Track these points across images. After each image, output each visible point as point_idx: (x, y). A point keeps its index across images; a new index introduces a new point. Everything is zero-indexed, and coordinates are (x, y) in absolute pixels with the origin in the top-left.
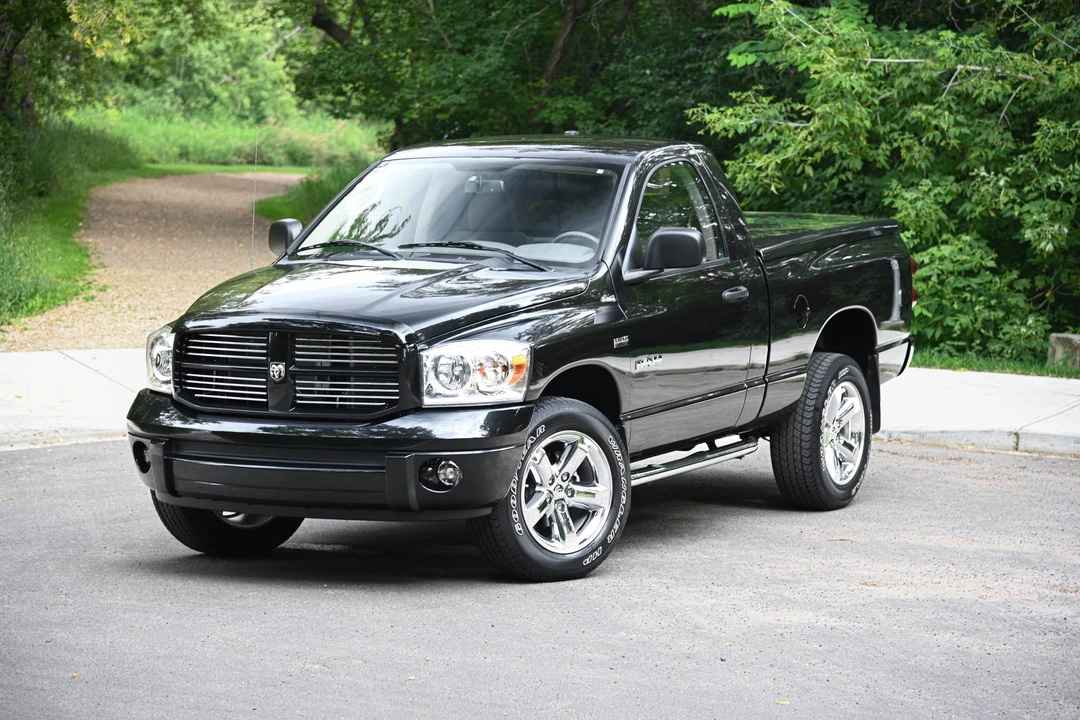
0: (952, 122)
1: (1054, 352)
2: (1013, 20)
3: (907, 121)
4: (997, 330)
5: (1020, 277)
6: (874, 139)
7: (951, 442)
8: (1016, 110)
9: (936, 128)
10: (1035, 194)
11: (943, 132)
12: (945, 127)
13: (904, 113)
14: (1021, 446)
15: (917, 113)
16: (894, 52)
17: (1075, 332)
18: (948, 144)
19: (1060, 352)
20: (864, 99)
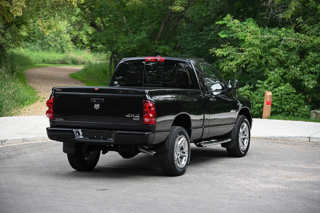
0: (283, 53)
1: (312, 115)
2: (300, 25)
3: (270, 53)
4: (297, 109)
5: (302, 95)
6: (261, 57)
7: (291, 140)
8: (300, 50)
9: (279, 54)
10: (307, 73)
11: (280, 56)
12: (281, 54)
13: (269, 50)
14: (311, 141)
15: (273, 50)
16: (267, 34)
17: (317, 110)
18: (282, 59)
19: (314, 115)
20: (259, 47)
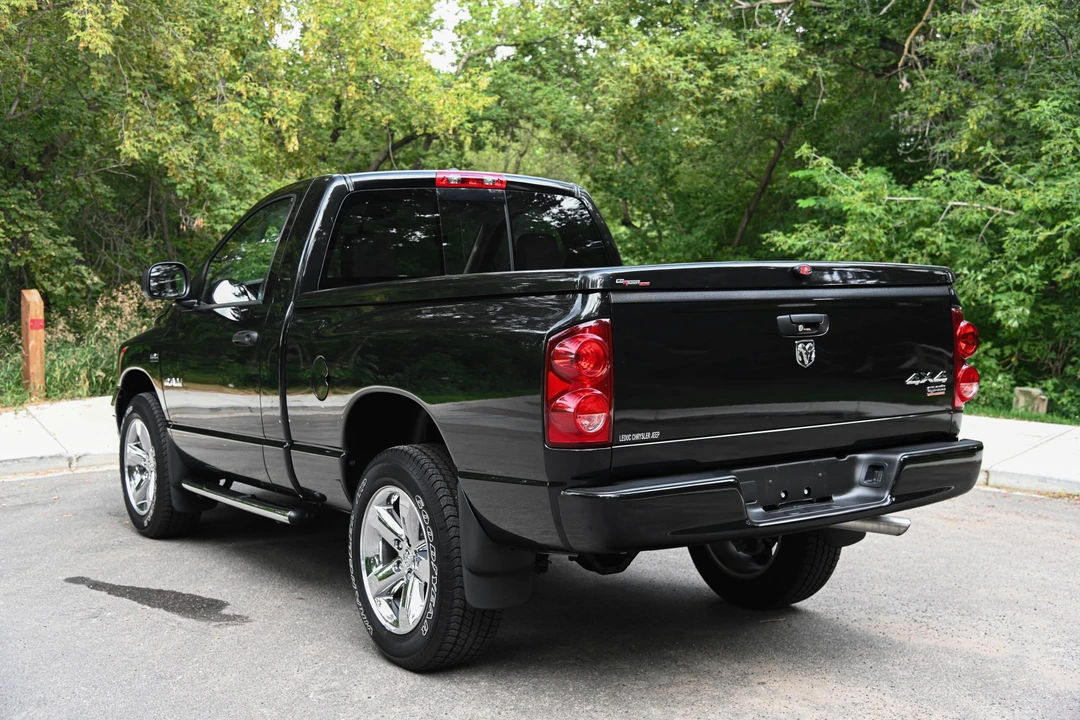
0: (945, 239)
1: (1018, 401)
2: (988, 164)
3: (913, 240)
5: (993, 347)
8: (991, 232)
9: (934, 243)
10: (1004, 288)
11: (938, 247)
12: (940, 243)
13: (911, 235)
14: (991, 482)
15: (920, 233)
16: (904, 194)
17: (1033, 387)
18: (941, 254)
19: (1022, 401)
20: (882, 223)
